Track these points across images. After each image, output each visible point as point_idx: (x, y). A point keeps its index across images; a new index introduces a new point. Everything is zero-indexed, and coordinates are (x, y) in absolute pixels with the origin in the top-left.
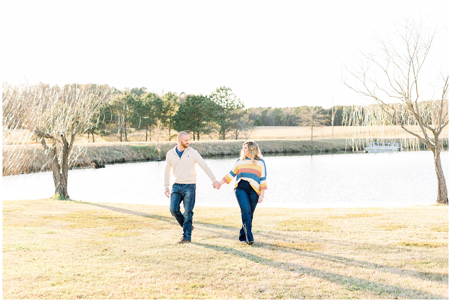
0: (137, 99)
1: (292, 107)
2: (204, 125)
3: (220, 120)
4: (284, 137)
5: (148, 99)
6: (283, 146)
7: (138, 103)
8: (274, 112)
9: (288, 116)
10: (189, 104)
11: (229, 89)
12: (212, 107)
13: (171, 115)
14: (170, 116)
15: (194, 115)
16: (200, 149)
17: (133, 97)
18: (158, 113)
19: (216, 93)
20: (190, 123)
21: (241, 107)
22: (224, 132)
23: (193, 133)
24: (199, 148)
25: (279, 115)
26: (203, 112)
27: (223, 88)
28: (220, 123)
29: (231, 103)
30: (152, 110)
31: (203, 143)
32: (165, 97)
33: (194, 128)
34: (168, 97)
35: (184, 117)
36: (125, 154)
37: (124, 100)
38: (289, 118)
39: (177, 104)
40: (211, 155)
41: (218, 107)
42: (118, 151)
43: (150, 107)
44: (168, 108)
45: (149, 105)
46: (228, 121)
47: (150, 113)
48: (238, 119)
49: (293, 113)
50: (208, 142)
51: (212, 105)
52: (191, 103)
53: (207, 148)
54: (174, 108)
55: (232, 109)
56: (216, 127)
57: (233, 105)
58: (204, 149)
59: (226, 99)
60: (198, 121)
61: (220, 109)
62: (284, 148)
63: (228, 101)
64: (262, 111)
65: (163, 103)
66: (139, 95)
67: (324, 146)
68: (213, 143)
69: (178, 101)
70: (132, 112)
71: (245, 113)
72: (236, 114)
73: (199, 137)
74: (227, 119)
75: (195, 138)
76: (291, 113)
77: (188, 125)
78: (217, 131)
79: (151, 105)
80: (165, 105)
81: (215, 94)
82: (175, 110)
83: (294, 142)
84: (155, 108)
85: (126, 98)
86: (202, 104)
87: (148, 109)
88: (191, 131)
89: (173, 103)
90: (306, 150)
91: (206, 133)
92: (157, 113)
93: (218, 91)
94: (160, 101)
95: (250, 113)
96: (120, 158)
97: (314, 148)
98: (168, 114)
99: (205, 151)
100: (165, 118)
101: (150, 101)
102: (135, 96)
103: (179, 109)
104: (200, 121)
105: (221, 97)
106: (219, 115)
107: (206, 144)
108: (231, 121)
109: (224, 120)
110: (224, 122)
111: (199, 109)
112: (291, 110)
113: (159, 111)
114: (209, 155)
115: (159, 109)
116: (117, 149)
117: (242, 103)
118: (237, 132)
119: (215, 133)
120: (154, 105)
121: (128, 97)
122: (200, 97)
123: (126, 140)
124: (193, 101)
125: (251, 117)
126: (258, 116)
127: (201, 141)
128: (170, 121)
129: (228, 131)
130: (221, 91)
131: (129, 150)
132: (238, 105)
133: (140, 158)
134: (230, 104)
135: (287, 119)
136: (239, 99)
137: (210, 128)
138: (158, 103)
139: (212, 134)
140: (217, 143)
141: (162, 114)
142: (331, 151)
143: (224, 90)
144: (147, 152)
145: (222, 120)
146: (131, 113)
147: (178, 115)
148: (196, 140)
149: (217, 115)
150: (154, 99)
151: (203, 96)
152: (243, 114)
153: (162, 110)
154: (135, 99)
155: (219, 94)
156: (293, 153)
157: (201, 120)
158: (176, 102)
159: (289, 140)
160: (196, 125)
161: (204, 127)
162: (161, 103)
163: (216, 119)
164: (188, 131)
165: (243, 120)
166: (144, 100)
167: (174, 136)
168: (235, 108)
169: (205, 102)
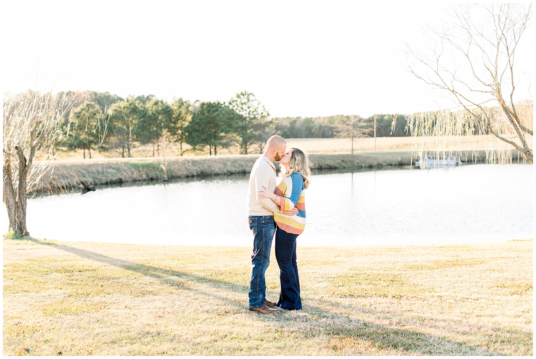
0: (142, 107)
1: (325, 117)
2: (222, 138)
3: (240, 131)
4: (317, 150)
5: (154, 107)
6: (318, 161)
7: (143, 112)
8: (305, 123)
9: (321, 127)
10: (204, 112)
11: (251, 94)
12: (232, 116)
13: (183, 126)
14: (181, 127)
15: (210, 126)
16: (217, 166)
17: (137, 105)
18: (168, 123)
19: (236, 98)
20: (205, 135)
21: (266, 115)
22: (246, 146)
23: (208, 147)
24: (215, 165)
25: (310, 125)
26: (221, 122)
27: (244, 93)
28: (241, 135)
29: (254, 110)
30: (159, 120)
31: (220, 159)
32: (175, 105)
33: (211, 140)
34: (178, 104)
35: (198, 128)
36: (122, 173)
37: (126, 109)
38: (322, 129)
39: (190, 112)
40: (230, 173)
41: (238, 116)
42: (114, 169)
43: (157, 116)
44: (179, 117)
45: (157, 114)
46: (251, 132)
47: (157, 123)
48: (262, 129)
49: (326, 123)
50: (227, 157)
51: (232, 113)
52: (206, 112)
53: (225, 164)
54: (186, 117)
55: (255, 118)
56: (237, 140)
57: (256, 113)
58: (221, 166)
59: (248, 106)
60: (215, 133)
61: (241, 118)
62: (319, 164)
63: (251, 109)
64: (290, 121)
65: (173, 111)
66: (144, 102)
67: (367, 161)
68: (232, 158)
69: (190, 109)
70: (136, 122)
71: (271, 122)
72: (260, 124)
73: (216, 152)
74: (250, 130)
75: (212, 152)
76: (324, 123)
77: (203, 137)
78: (238, 145)
79: (159, 114)
80: (175, 113)
81: (235, 101)
82: (187, 120)
83: (331, 156)
84: (164, 118)
85: (128, 106)
86: (219, 112)
87: (155, 119)
88: (207, 145)
89: (185, 112)
90: (346, 165)
91: (224, 147)
92: (165, 123)
93: (238, 97)
94: (168, 109)
95: (276, 123)
96: (117, 178)
97: (355, 163)
98: (179, 125)
99: (222, 169)
100: (175, 130)
101: (157, 110)
102: (139, 104)
103: (192, 119)
104: (217, 132)
105: (242, 104)
106: (239, 125)
107: (224, 159)
108: (254, 132)
109: (246, 131)
110: (246, 134)
111: (216, 118)
112: (324, 120)
113: (168, 121)
114: (228, 173)
115: (169, 119)
116: (113, 166)
117: (267, 111)
118: (261, 145)
119: (235, 147)
120: (162, 114)
121: (130, 105)
122: (217, 104)
123: (129, 156)
124: (208, 109)
125: (277, 128)
126: (285, 127)
127: (218, 156)
128: (182, 133)
129: (251, 144)
130: (242, 96)
131: (128, 168)
132: (262, 113)
133: (142, 178)
134: (253, 112)
135: (319, 131)
136: (263, 106)
137: (229, 141)
138: (167, 111)
139: (232, 149)
140: (238, 158)
141: (172, 125)
142: (376, 167)
143: (246, 95)
144: (150, 170)
145: (244, 131)
146: (135, 124)
147: (191, 125)
148: (213, 156)
149: (237, 126)
150: (161, 107)
151: (220, 103)
152: (269, 124)
153: (171, 120)
154: (139, 107)
155: (239, 100)
156: (329, 169)
157: (219, 132)
158: (188, 110)
159: (325, 153)
160: (213, 137)
161: (223, 139)
162: (171, 112)
163: (236, 130)
164: (203, 144)
165: (268, 131)
166: (150, 109)
167: (187, 150)
168: (259, 117)
169: (223, 110)
